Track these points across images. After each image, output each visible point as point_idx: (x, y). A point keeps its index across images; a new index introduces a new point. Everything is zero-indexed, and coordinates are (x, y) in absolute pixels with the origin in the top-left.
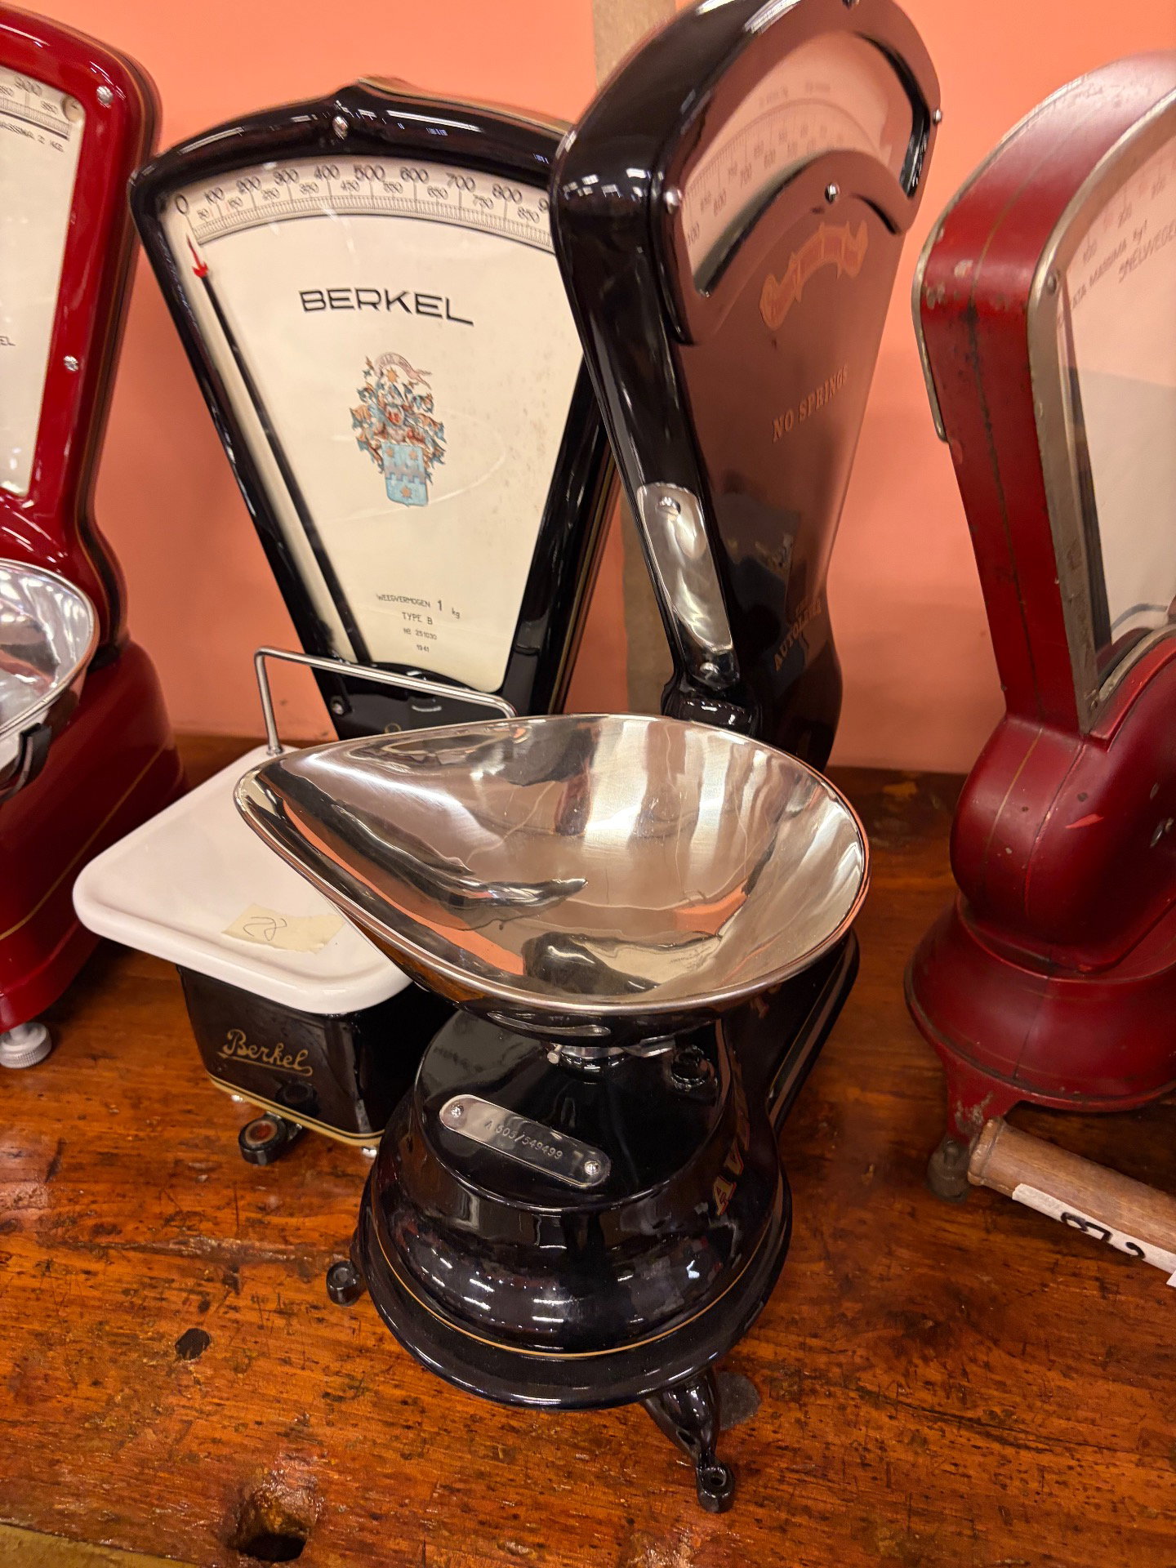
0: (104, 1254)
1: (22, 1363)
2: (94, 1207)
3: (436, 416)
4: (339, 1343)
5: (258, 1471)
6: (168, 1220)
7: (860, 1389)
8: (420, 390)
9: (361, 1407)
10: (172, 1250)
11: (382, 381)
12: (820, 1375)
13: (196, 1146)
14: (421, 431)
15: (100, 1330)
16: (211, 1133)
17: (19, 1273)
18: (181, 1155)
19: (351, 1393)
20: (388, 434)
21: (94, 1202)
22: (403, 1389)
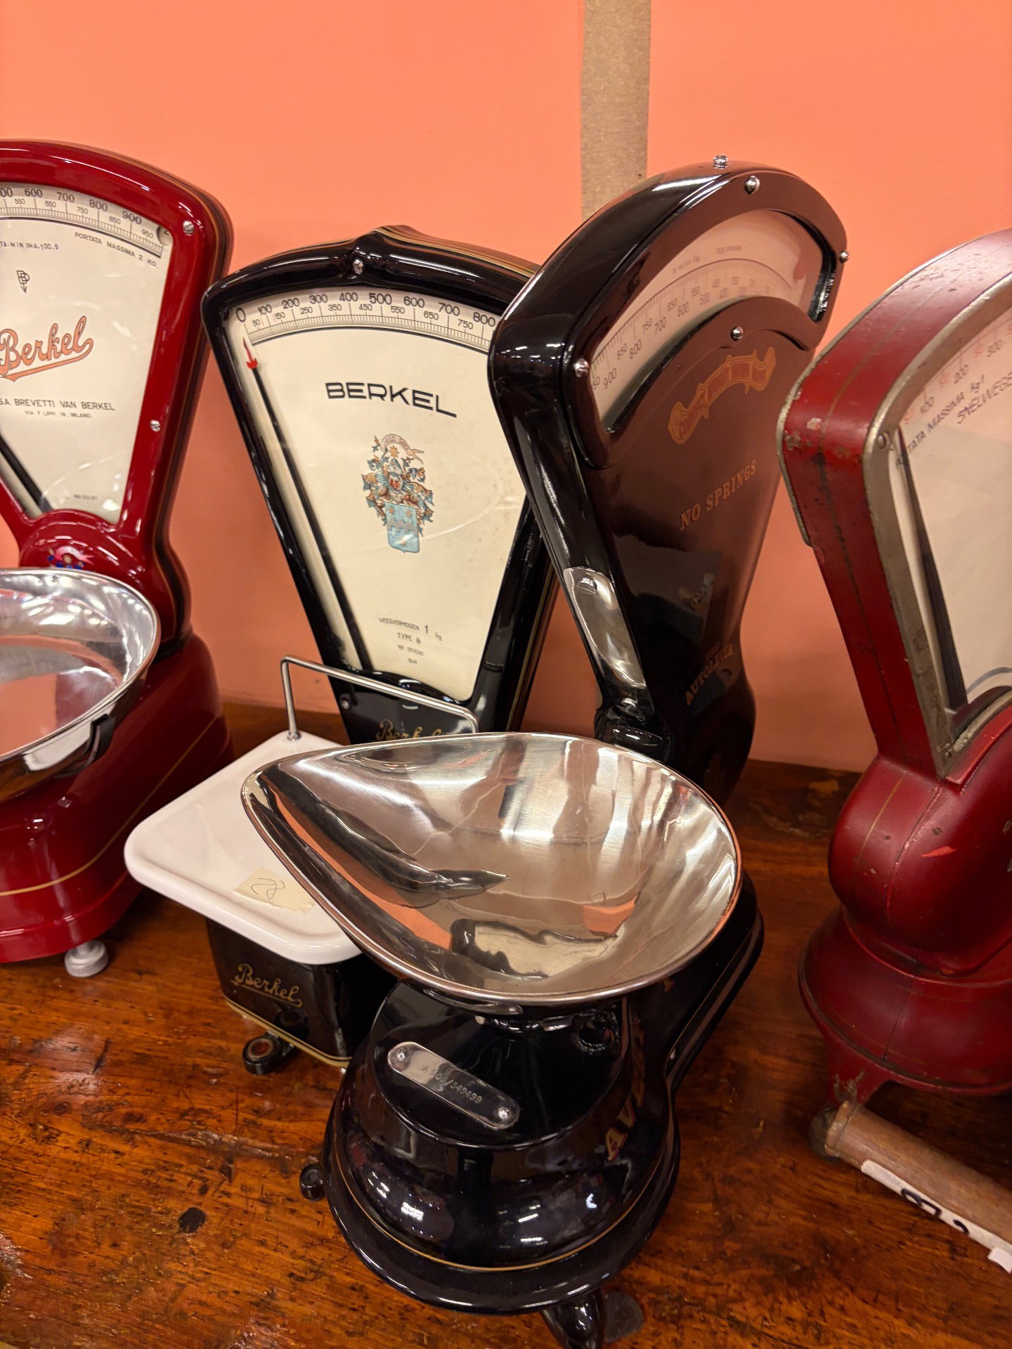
0: (131, 1140)
1: (60, 1222)
2: (128, 1098)
3: (426, 485)
4: (306, 1232)
5: (233, 1332)
6: (183, 1115)
7: (730, 1319)
8: (414, 464)
9: (318, 1289)
10: (183, 1140)
11: (387, 455)
12: (699, 1303)
13: (210, 1054)
14: (415, 495)
15: (122, 1202)
16: (224, 1044)
17: (66, 1148)
18: (199, 1061)
19: (311, 1276)
20: (390, 496)
21: (128, 1094)
22: (353, 1277)
